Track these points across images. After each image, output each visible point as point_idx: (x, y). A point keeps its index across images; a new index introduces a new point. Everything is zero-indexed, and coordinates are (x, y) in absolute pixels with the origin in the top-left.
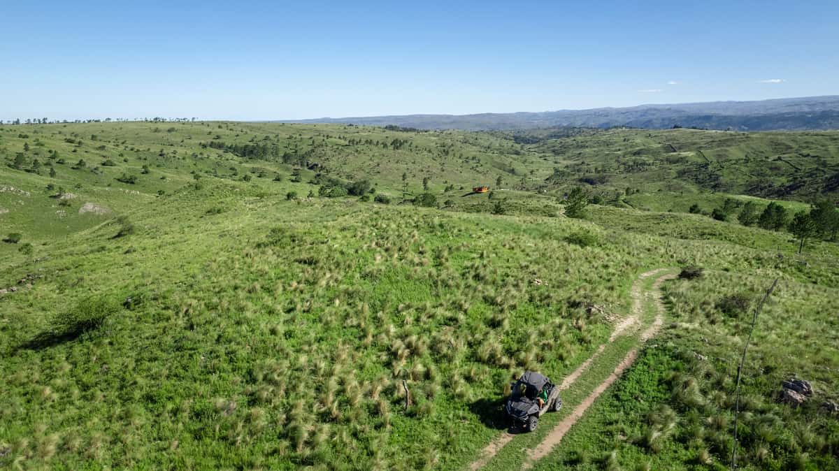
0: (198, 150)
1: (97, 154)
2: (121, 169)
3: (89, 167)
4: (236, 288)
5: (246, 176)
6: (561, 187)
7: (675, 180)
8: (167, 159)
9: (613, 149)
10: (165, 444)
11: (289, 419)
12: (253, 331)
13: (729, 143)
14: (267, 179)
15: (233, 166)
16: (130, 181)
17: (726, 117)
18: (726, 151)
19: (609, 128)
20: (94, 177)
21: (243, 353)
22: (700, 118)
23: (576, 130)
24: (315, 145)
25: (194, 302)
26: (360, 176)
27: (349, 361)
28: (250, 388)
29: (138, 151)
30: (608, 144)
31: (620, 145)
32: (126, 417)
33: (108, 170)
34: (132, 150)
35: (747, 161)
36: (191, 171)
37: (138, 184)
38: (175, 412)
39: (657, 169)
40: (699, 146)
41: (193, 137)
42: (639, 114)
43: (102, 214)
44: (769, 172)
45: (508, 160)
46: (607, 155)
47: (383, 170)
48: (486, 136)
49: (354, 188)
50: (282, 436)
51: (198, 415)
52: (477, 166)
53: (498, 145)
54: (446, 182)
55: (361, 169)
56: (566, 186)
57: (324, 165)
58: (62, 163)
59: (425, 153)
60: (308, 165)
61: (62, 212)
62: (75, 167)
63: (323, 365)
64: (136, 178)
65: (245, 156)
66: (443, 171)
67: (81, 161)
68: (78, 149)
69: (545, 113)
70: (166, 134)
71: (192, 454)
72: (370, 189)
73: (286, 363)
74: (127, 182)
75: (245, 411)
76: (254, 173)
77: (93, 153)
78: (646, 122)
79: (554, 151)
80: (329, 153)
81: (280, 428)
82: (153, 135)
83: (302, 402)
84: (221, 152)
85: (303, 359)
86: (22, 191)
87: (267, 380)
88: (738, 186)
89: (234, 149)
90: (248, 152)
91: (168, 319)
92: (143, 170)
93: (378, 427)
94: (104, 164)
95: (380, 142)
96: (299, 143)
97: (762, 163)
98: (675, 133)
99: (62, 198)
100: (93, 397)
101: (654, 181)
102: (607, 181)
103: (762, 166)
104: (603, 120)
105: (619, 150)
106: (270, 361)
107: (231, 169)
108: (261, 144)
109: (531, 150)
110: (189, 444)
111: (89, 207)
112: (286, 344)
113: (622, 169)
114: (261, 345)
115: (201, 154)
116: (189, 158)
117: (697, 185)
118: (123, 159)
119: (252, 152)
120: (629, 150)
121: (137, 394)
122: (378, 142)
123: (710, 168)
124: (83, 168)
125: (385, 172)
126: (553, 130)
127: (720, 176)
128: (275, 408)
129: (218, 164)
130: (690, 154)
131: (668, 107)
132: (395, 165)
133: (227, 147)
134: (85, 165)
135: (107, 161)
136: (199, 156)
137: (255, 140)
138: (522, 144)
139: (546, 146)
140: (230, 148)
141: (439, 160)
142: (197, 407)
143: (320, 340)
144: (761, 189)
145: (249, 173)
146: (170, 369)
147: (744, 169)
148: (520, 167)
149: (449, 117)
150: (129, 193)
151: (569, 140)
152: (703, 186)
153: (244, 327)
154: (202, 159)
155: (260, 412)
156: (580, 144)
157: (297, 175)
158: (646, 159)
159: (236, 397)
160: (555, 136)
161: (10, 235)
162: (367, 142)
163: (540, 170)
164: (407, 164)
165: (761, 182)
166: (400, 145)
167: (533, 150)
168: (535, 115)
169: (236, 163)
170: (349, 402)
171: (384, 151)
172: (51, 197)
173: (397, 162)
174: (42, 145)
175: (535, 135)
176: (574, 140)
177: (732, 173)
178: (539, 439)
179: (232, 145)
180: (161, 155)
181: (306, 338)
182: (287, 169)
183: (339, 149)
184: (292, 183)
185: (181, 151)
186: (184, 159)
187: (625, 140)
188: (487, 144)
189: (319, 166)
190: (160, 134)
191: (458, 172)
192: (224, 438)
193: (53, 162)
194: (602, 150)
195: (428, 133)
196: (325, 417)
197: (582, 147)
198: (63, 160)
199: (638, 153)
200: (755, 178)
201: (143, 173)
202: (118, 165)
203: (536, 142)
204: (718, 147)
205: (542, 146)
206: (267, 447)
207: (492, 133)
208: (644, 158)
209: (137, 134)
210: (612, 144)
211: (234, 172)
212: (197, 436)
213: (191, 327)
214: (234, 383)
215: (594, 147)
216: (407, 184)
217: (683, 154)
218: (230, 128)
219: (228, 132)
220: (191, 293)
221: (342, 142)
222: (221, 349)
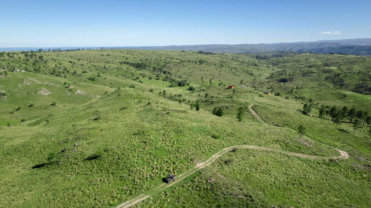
0: (118, 65)
1: (80, 68)
2: (89, 74)
3: (78, 74)
4: (128, 149)
5: (138, 77)
6: (270, 84)
7: (323, 81)
8: (107, 70)
9: (300, 64)
10: (115, 181)
11: (134, 179)
12: (130, 161)
13: (354, 63)
14: (146, 78)
15: (133, 72)
16: (93, 80)
17: (361, 47)
18: (352, 67)
19: (301, 53)
20: (80, 78)
21: (128, 166)
22: (347, 47)
23: (285, 53)
24: (166, 62)
25: (119, 152)
26: (184, 77)
27: (146, 169)
28: (129, 173)
29: (96, 66)
30: (298, 61)
31: (303, 62)
32: (109, 176)
33: (85, 75)
34: (93, 65)
35: (359, 73)
36: (116, 75)
37: (96, 81)
38: (117, 176)
39: (316, 75)
40: (340, 64)
41: (117, 58)
42: (317, 45)
43: (83, 94)
44: (368, 79)
45: (251, 69)
46: (297, 67)
47: (194, 75)
48: (242, 56)
49: (181, 83)
50: (133, 181)
51: (120, 177)
52: (236, 72)
53: (247, 61)
54: (220, 80)
55: (185, 74)
56: (272, 83)
57: (170, 71)
58: (68, 72)
59: (213, 66)
60: (163, 71)
61: (69, 94)
62: (73, 73)
63: (141, 170)
64: (95, 78)
65: (137, 68)
66: (220, 75)
67: (75, 71)
68: (73, 65)
69: (272, 44)
70: (107, 57)
71: (120, 183)
72: (187, 83)
73: (135, 169)
74: (92, 80)
75: (128, 177)
76: (141, 75)
77: (79, 67)
78: (320, 49)
79: (273, 64)
80: (172, 66)
81: (133, 180)
82: (101, 57)
83: (137, 176)
84: (127, 66)
85: (138, 168)
86: (56, 85)
87: (132, 172)
88: (352, 86)
89: (133, 65)
90: (139, 66)
91: (114, 156)
92: (98, 75)
93: (147, 181)
94: (83, 72)
95: (194, 61)
96: (159, 62)
97: (366, 75)
98: (331, 56)
99: (69, 88)
100: (102, 172)
101: (314, 82)
102: (293, 80)
103: (366, 76)
104: (300, 48)
105: (302, 65)
106: (133, 168)
107: (132, 74)
108: (144, 62)
109: (263, 63)
110: (119, 181)
111: (79, 91)
112: (136, 165)
113: (301, 75)
114: (131, 165)
115: (120, 67)
116: (116, 69)
117: (333, 84)
118: (90, 69)
119: (140, 66)
120: (307, 65)
121: (110, 172)
122: (193, 61)
123: (341, 76)
124: (76, 74)
125: (194, 76)
126: (275, 53)
127: (344, 80)
128: (133, 177)
129: (127, 72)
130: (333, 68)
131: (332, 42)
132: (199, 72)
133: (130, 63)
134: (76, 73)
135: (84, 71)
136: (119, 68)
137: (142, 60)
138: (260, 60)
139: (270, 61)
140: (132, 64)
141: (219, 69)
142: (120, 175)
143: (142, 164)
144: (362, 88)
145: (139, 76)
146: (115, 168)
147: (357, 77)
148: (255, 72)
149: (228, 45)
150: (93, 85)
151: (281, 59)
152: (335, 85)
153: (129, 160)
154: (120, 69)
155: (130, 177)
156: (285, 61)
157: (158, 77)
158: (313, 70)
159: (126, 174)
160: (275, 56)
161: (53, 103)
162: (188, 61)
163: (265, 74)
164: (204, 72)
165: (363, 84)
166: (202, 63)
167: (264, 63)
168: (268, 45)
169: (134, 71)
170: (144, 177)
171: (195, 65)
172: (65, 87)
173: (200, 71)
174: (61, 64)
175: (266, 55)
176: (283, 59)
177: (351, 79)
178: (169, 184)
179: (132, 63)
180: (104, 68)
181: (140, 164)
182: (154, 74)
183: (176, 65)
184: (156, 80)
185: (112, 65)
186: (113, 69)
187: (306, 60)
188: (242, 61)
189: (168, 72)
190: (104, 57)
191: (226, 75)
192: (124, 181)
193: (65, 72)
194: (295, 64)
195: (216, 55)
196: (140, 179)
197: (286, 62)
198: (69, 71)
199: (310, 67)
200: (361, 82)
201: (98, 76)
202: (89, 73)
203: (266, 59)
204: (349, 64)
205: (268, 61)
206: (130, 182)
207: (246, 54)
208: (312, 69)
209: (95, 57)
210: (300, 61)
211: (133, 75)
212: (121, 180)
213: (119, 159)
214: (126, 172)
215: (291, 63)
216: (203, 81)
217: (331, 68)
218: (132, 54)
219: (131, 56)
220: (119, 149)
221: (178, 61)
222: (125, 165)
